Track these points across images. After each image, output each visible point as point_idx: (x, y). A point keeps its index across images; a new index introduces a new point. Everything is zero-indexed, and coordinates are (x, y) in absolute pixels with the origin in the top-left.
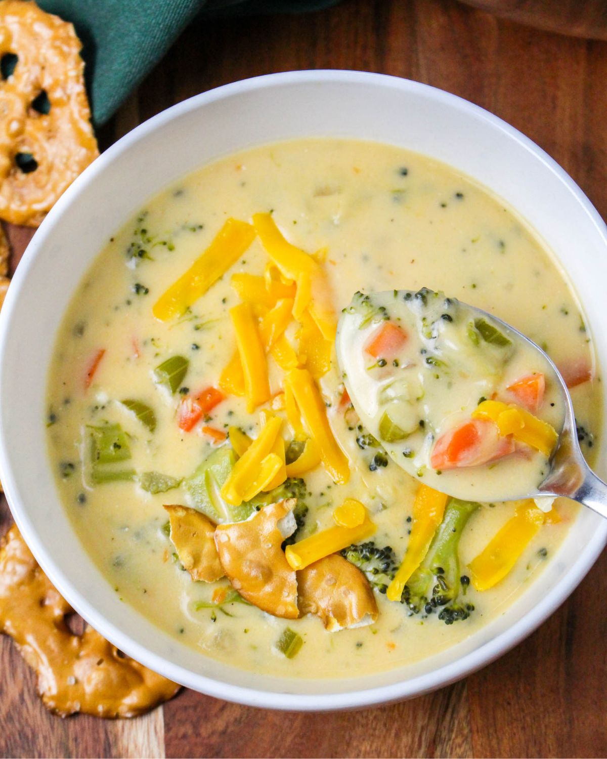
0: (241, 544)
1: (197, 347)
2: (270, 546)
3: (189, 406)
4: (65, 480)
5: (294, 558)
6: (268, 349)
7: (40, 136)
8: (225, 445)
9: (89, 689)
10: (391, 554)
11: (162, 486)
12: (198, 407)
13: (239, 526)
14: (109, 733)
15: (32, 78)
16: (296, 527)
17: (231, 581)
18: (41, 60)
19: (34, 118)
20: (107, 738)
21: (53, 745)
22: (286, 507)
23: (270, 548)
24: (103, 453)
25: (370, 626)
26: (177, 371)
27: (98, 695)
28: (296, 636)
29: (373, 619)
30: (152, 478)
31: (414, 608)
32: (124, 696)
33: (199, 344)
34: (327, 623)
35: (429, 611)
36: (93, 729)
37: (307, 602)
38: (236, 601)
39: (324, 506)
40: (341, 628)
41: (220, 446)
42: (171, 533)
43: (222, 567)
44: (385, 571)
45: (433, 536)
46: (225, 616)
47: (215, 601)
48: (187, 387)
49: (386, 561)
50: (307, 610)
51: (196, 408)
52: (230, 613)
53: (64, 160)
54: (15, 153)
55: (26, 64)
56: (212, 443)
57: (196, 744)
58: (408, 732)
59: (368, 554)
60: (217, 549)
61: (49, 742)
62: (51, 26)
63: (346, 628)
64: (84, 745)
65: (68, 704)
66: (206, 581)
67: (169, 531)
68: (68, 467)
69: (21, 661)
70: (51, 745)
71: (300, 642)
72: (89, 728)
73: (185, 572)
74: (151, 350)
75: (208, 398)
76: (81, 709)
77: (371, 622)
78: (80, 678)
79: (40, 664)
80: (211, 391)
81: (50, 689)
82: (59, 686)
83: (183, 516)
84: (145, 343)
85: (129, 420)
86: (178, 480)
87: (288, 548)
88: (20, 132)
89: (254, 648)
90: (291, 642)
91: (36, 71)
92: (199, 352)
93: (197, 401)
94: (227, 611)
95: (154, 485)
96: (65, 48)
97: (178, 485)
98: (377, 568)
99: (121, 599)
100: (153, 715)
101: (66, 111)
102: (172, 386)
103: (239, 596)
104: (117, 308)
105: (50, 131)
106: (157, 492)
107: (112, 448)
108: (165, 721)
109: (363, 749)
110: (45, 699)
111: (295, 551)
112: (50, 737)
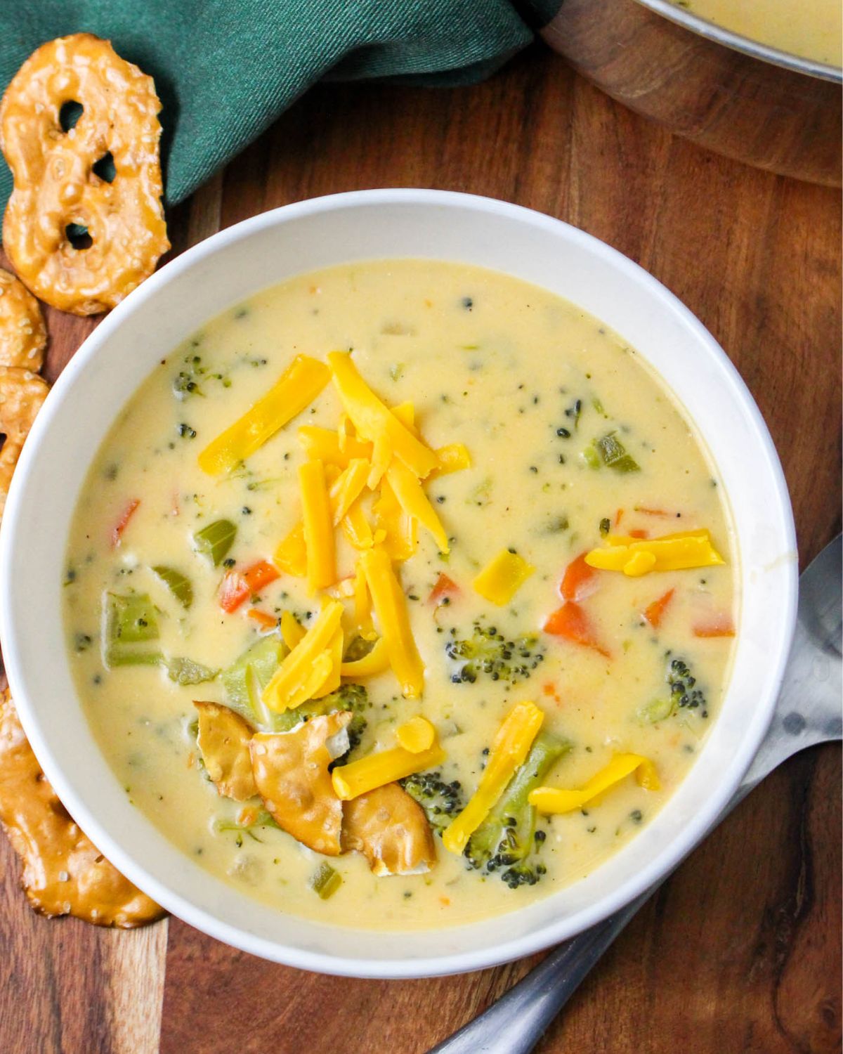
0: (279, 760)
1: (248, 511)
2: (315, 766)
3: (234, 582)
4: (79, 655)
5: (341, 785)
6: (337, 521)
7: (99, 208)
8: (274, 634)
9: (82, 889)
10: (458, 791)
11: (193, 677)
12: (245, 585)
13: (281, 737)
14: (101, 943)
15: (98, 136)
16: (348, 746)
17: (265, 800)
18: (111, 117)
19: (94, 186)
20: (98, 949)
21: (33, 949)
22: (339, 722)
23: (314, 769)
24: (125, 630)
25: (424, 875)
26: (222, 540)
27: (92, 897)
28: (334, 874)
29: (429, 867)
30: (182, 665)
31: (475, 863)
32: (124, 902)
33: (251, 508)
34: (373, 864)
35: (491, 868)
36: (83, 936)
37: (352, 837)
38: (269, 825)
39: (386, 721)
40: (390, 874)
41: (267, 634)
42: (199, 736)
43: (255, 786)
44: (448, 812)
45: (510, 777)
46: (253, 840)
47: (243, 823)
48: (233, 559)
49: (451, 799)
50: (351, 845)
51: (243, 586)
52: (259, 838)
53: (125, 242)
54: (67, 224)
55: (92, 118)
56: (258, 629)
57: (203, 970)
58: (456, 987)
59: (432, 790)
60: (252, 759)
61: (29, 944)
62: (128, 77)
63: (396, 875)
64: (70, 953)
65: (58, 903)
66: (235, 799)
67: (197, 733)
68: (84, 640)
69: (6, 845)
70: (30, 948)
71: (338, 881)
72: (78, 933)
73: (211, 783)
74: (194, 508)
75: (258, 575)
76: (70, 910)
77: (427, 870)
78: (74, 875)
79: (29, 851)
80: (263, 565)
81: (37, 883)
82: (48, 881)
83: (215, 716)
84: (187, 499)
85: (160, 592)
86: (213, 672)
87: (336, 770)
88: (75, 200)
89: (284, 882)
90: (328, 879)
91: (103, 128)
92: (251, 517)
93: (244, 577)
94: (256, 836)
95: (184, 675)
96: (142, 108)
97: (213, 678)
98: (439, 805)
99: (131, 802)
100: (156, 928)
101: (135, 183)
102: (214, 558)
103: (273, 821)
104: (157, 452)
105: (111, 204)
106: (186, 683)
107: (136, 623)
108: (169, 937)
109: (400, 1000)
110: (30, 894)
111: (343, 777)
112: (31, 938)
